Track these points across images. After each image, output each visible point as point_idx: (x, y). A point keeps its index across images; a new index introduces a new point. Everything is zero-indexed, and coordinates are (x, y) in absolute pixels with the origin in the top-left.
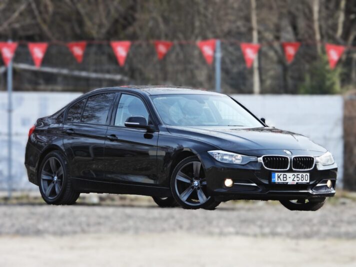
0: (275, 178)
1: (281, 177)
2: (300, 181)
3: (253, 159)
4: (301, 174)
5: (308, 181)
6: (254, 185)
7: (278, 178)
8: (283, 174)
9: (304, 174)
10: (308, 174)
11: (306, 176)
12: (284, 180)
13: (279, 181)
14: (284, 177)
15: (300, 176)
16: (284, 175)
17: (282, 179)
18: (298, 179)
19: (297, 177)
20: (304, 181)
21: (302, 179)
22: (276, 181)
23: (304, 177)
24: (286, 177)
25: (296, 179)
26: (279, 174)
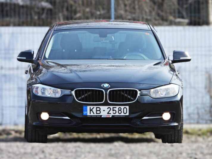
0: (87, 111)
1: (94, 110)
2: (117, 114)
3: (67, 92)
4: (118, 107)
5: (128, 114)
6: (67, 118)
7: (90, 111)
8: (95, 107)
9: (122, 107)
10: (128, 107)
11: (125, 109)
12: (97, 113)
13: (92, 114)
14: (97, 111)
15: (117, 109)
16: (97, 108)
17: (95, 112)
18: (114, 112)
19: (113, 110)
20: (122, 114)
21: (120, 112)
22: (88, 114)
23: (122, 110)
24: (99, 110)
25: (111, 112)
26: (92, 107)
